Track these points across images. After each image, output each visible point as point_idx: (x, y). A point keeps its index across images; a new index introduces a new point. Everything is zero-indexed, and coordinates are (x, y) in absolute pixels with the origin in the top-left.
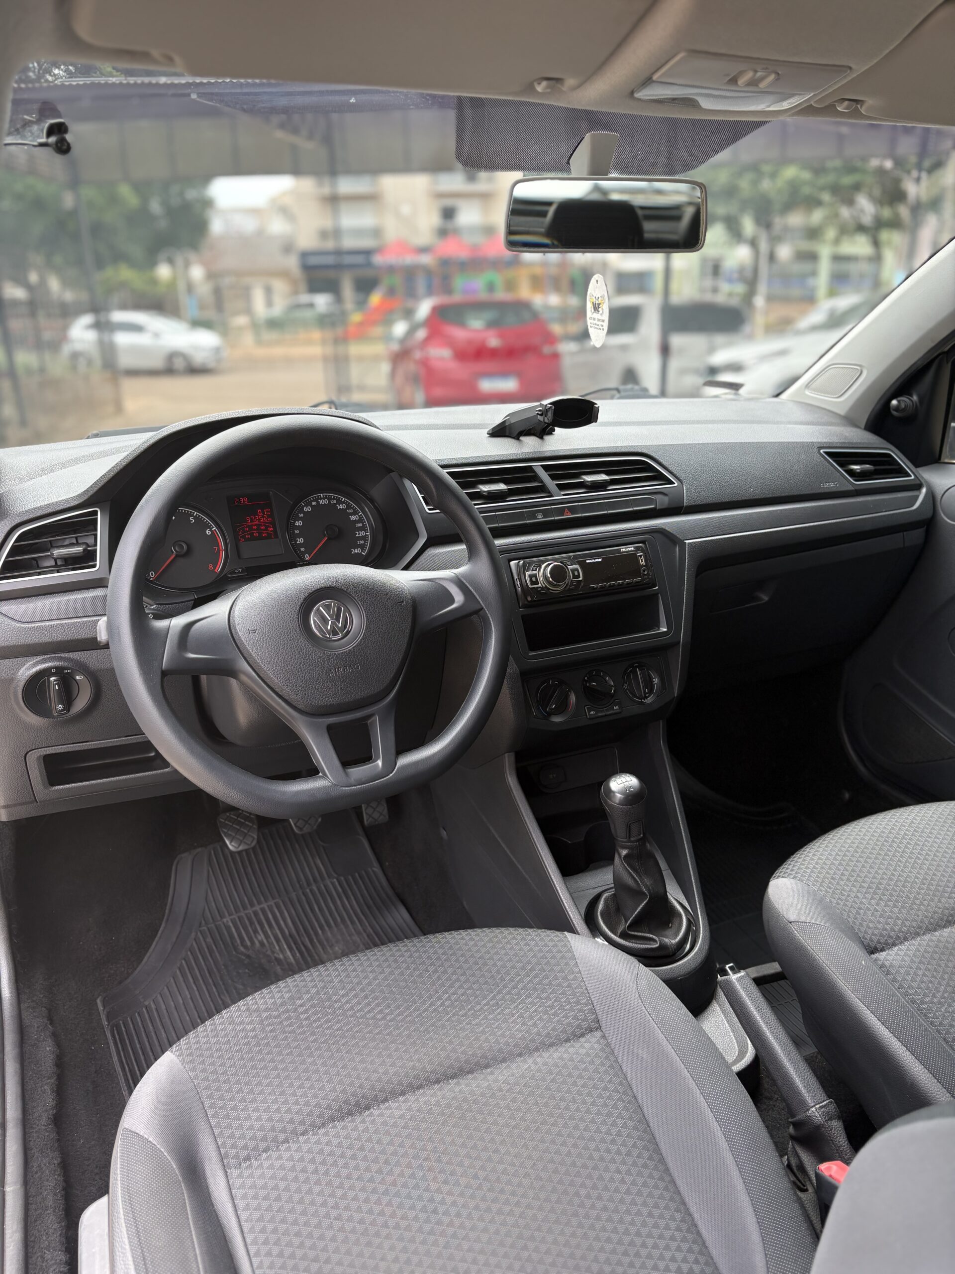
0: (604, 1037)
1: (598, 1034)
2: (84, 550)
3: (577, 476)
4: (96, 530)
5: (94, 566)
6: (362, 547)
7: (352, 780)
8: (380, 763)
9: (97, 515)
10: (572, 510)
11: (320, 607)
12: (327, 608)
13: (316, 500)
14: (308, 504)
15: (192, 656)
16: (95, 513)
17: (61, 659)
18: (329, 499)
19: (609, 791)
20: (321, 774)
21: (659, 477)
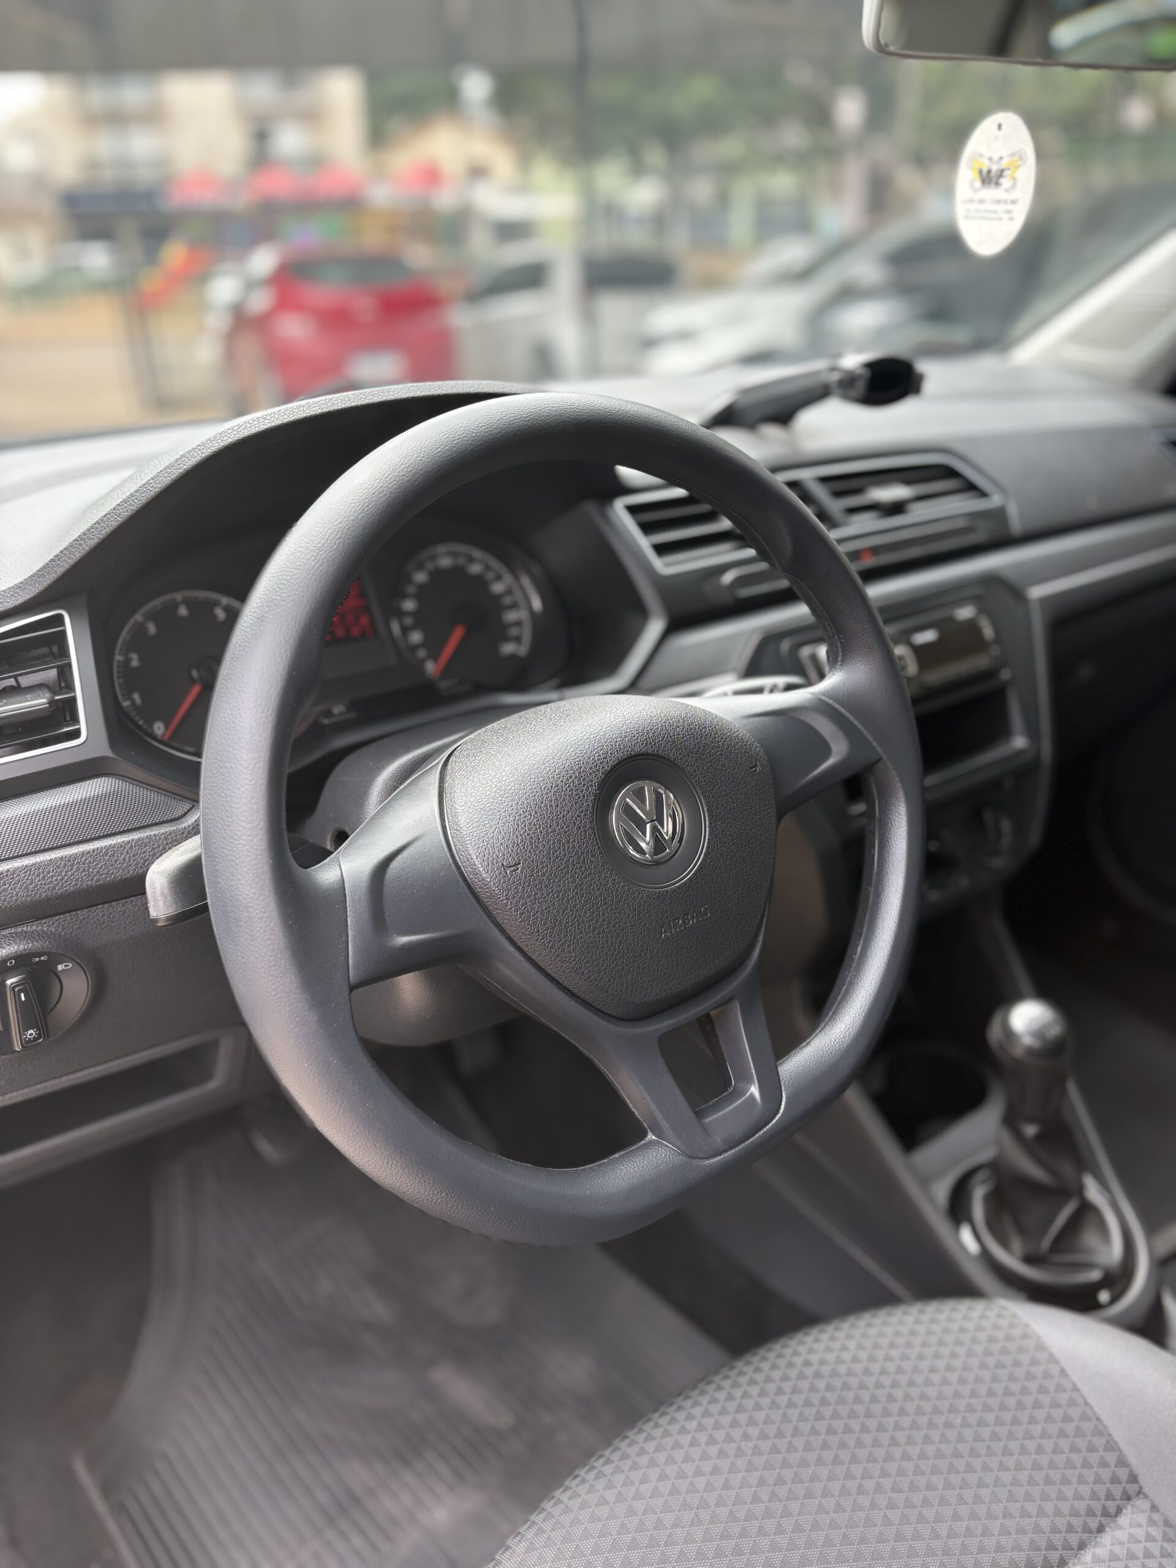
0: (1154, 1508)
1: (1140, 1502)
2: (52, 702)
3: (858, 491)
4: (68, 656)
5: (76, 734)
6: (518, 639)
7: (718, 1140)
8: (754, 1090)
9: (63, 624)
10: (875, 550)
11: (623, 795)
12: (639, 795)
13: (433, 558)
14: (420, 567)
15: (404, 940)
16: (58, 620)
17: (25, 936)
18: (454, 554)
19: (1009, 1034)
20: (651, 1137)
21: (970, 488)
